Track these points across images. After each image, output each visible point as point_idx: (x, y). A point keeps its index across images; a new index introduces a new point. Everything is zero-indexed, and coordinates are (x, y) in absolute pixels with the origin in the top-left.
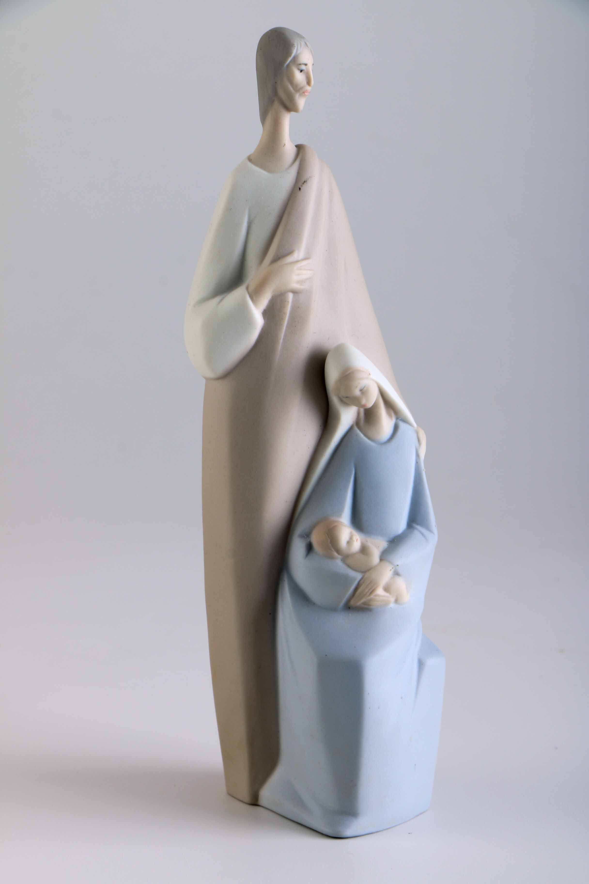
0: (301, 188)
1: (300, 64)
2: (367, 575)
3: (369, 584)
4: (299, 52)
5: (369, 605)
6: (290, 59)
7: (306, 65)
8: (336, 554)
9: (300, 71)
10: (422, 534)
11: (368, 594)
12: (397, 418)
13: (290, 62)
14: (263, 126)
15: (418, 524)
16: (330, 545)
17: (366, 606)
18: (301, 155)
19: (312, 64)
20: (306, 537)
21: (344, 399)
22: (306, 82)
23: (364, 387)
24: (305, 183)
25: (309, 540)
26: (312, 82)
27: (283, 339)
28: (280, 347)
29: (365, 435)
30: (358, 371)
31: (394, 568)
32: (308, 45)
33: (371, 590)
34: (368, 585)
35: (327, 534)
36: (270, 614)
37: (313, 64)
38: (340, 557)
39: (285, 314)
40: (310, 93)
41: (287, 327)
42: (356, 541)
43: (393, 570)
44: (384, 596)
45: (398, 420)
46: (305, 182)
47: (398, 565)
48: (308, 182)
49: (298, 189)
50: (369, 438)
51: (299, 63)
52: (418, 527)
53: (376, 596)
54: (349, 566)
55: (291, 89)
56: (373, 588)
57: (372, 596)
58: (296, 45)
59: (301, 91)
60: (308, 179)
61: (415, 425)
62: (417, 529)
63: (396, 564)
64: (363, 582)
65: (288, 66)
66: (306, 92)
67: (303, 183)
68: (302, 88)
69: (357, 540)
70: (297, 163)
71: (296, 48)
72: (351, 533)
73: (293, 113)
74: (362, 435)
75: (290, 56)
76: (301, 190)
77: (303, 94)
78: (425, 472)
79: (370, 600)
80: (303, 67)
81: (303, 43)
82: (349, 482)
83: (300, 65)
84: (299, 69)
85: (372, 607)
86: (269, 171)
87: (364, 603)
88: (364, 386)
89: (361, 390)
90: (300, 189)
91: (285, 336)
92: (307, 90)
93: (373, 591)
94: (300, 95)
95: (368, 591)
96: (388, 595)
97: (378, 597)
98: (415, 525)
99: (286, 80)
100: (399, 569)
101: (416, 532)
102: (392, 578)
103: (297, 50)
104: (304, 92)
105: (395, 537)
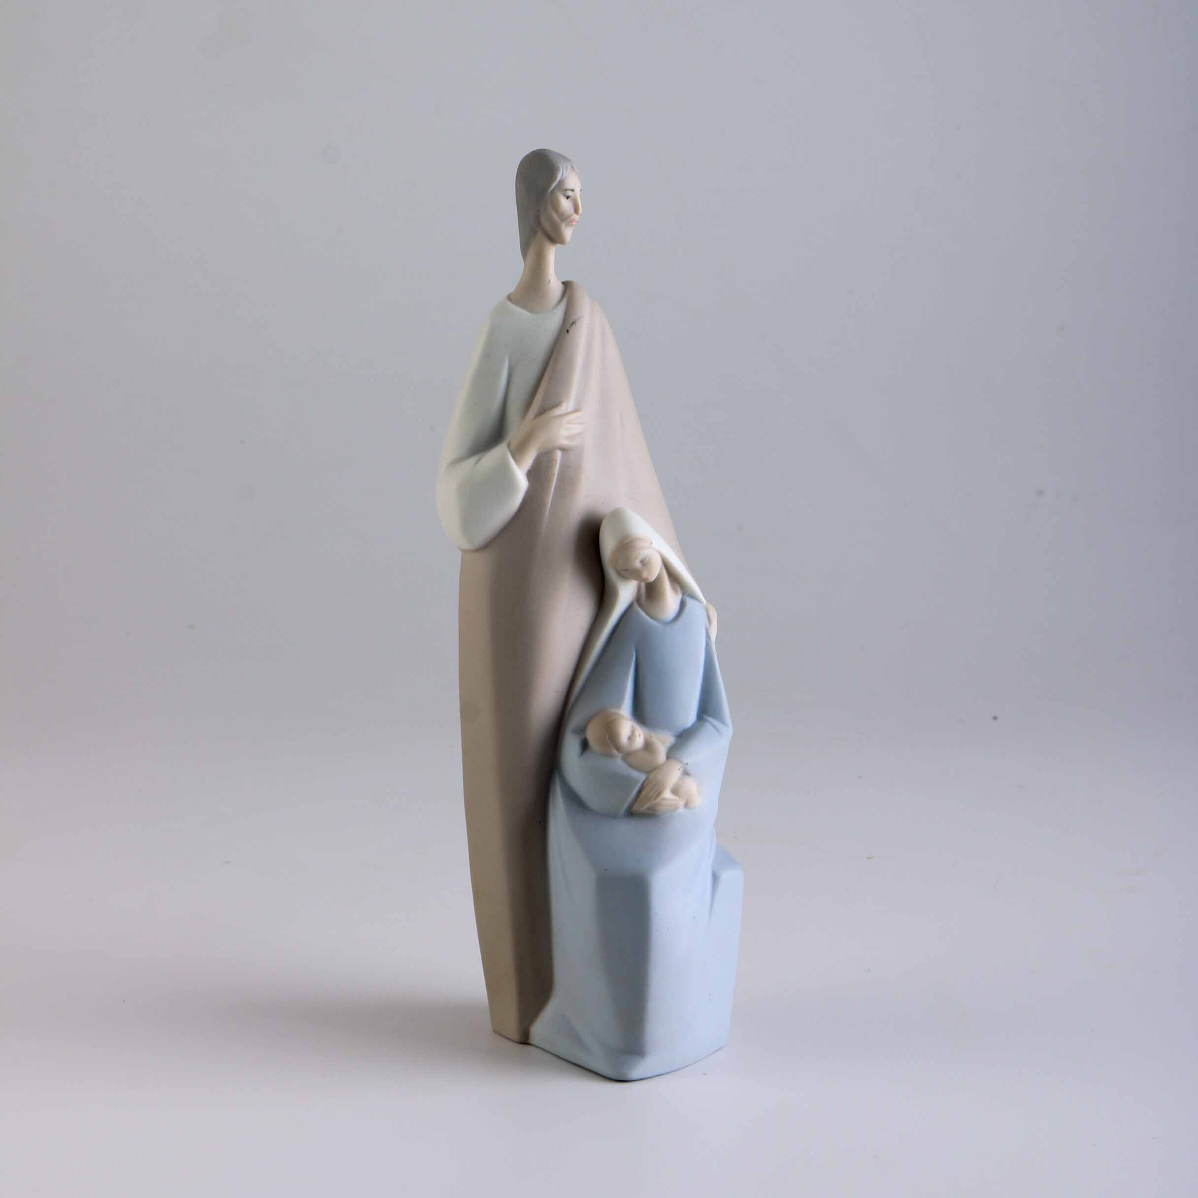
1: (566, 190)
2: (652, 775)
4: (564, 176)
5: (655, 810)
6: (554, 185)
7: (573, 190)
8: (615, 752)
9: (566, 198)
10: (714, 726)
11: (654, 798)
12: (683, 594)
13: (555, 187)
15: (709, 716)
16: (609, 741)
17: (651, 812)
18: (568, 293)
20: (580, 732)
21: (623, 573)
22: (573, 210)
23: (646, 558)
24: (574, 325)
25: (584, 736)
26: (581, 210)
27: (551, 504)
28: (547, 514)
29: (647, 613)
30: (639, 539)
31: (683, 768)
32: (575, 169)
33: (656, 794)
34: (652, 788)
35: (606, 729)
37: (581, 190)
38: (620, 755)
39: (553, 475)
40: (577, 222)
41: (555, 489)
43: (681, 770)
44: (672, 800)
45: (685, 596)
46: (573, 323)
47: (687, 763)
48: (577, 324)
49: (566, 331)
50: (652, 617)
51: (565, 188)
52: (710, 719)
53: (663, 799)
54: (631, 766)
55: (556, 218)
56: (660, 790)
57: (658, 800)
58: (560, 168)
59: (568, 221)
60: (578, 320)
61: (705, 602)
62: (708, 721)
63: (685, 762)
64: (648, 784)
65: (553, 191)
67: (572, 325)
68: (569, 217)
69: (639, 735)
70: (564, 303)
71: (561, 170)
72: (633, 726)
73: (558, 246)
74: (643, 614)
75: (555, 181)
76: (569, 333)
77: (570, 224)
79: (656, 805)
80: (570, 193)
81: (569, 167)
82: (629, 667)
84: (565, 196)
85: (658, 812)
86: (531, 311)
87: (649, 809)
88: (645, 556)
89: (642, 562)
90: (568, 331)
91: (553, 500)
93: (659, 794)
94: (566, 225)
95: (654, 794)
96: (676, 798)
97: (664, 802)
98: (705, 717)
99: (549, 207)
100: (688, 768)
101: (708, 725)
102: (681, 778)
103: (562, 174)
104: (571, 222)
105: (684, 731)
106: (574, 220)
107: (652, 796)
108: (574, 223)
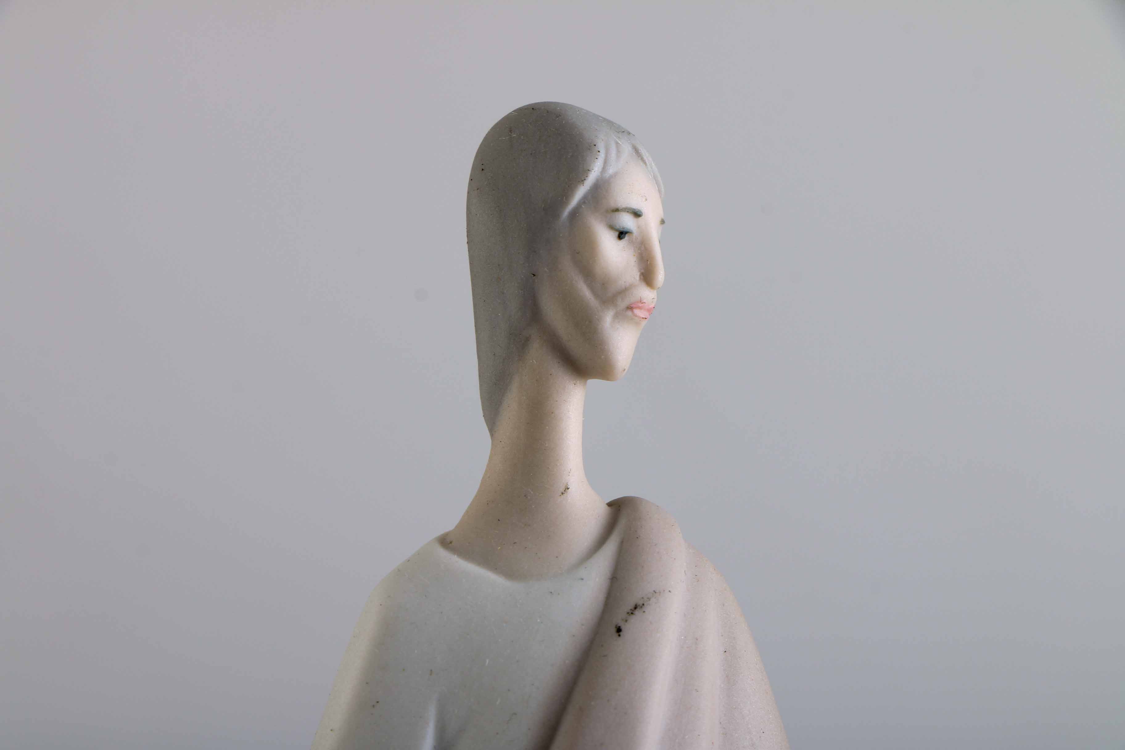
0: (623, 628)
1: (617, 210)
4: (611, 171)
6: (581, 192)
7: (637, 214)
9: (617, 233)
13: (584, 200)
14: (492, 435)
18: (622, 522)
19: (659, 219)
22: (639, 274)
24: (636, 612)
26: (660, 276)
32: (645, 158)
37: (663, 222)
40: (649, 310)
46: (636, 608)
48: (647, 609)
49: (614, 630)
51: (613, 205)
55: (586, 293)
58: (601, 146)
59: (622, 304)
60: (649, 599)
65: (575, 214)
66: (640, 308)
67: (632, 613)
68: (624, 291)
70: (610, 548)
71: (602, 156)
73: (593, 383)
75: (582, 181)
76: (621, 633)
77: (629, 313)
80: (627, 221)
81: (627, 149)
83: (617, 213)
84: (612, 227)
86: (510, 574)
90: (619, 630)
92: (641, 301)
94: (616, 316)
99: (566, 263)
103: (606, 162)
104: (630, 308)
106: (639, 304)
108: (637, 312)
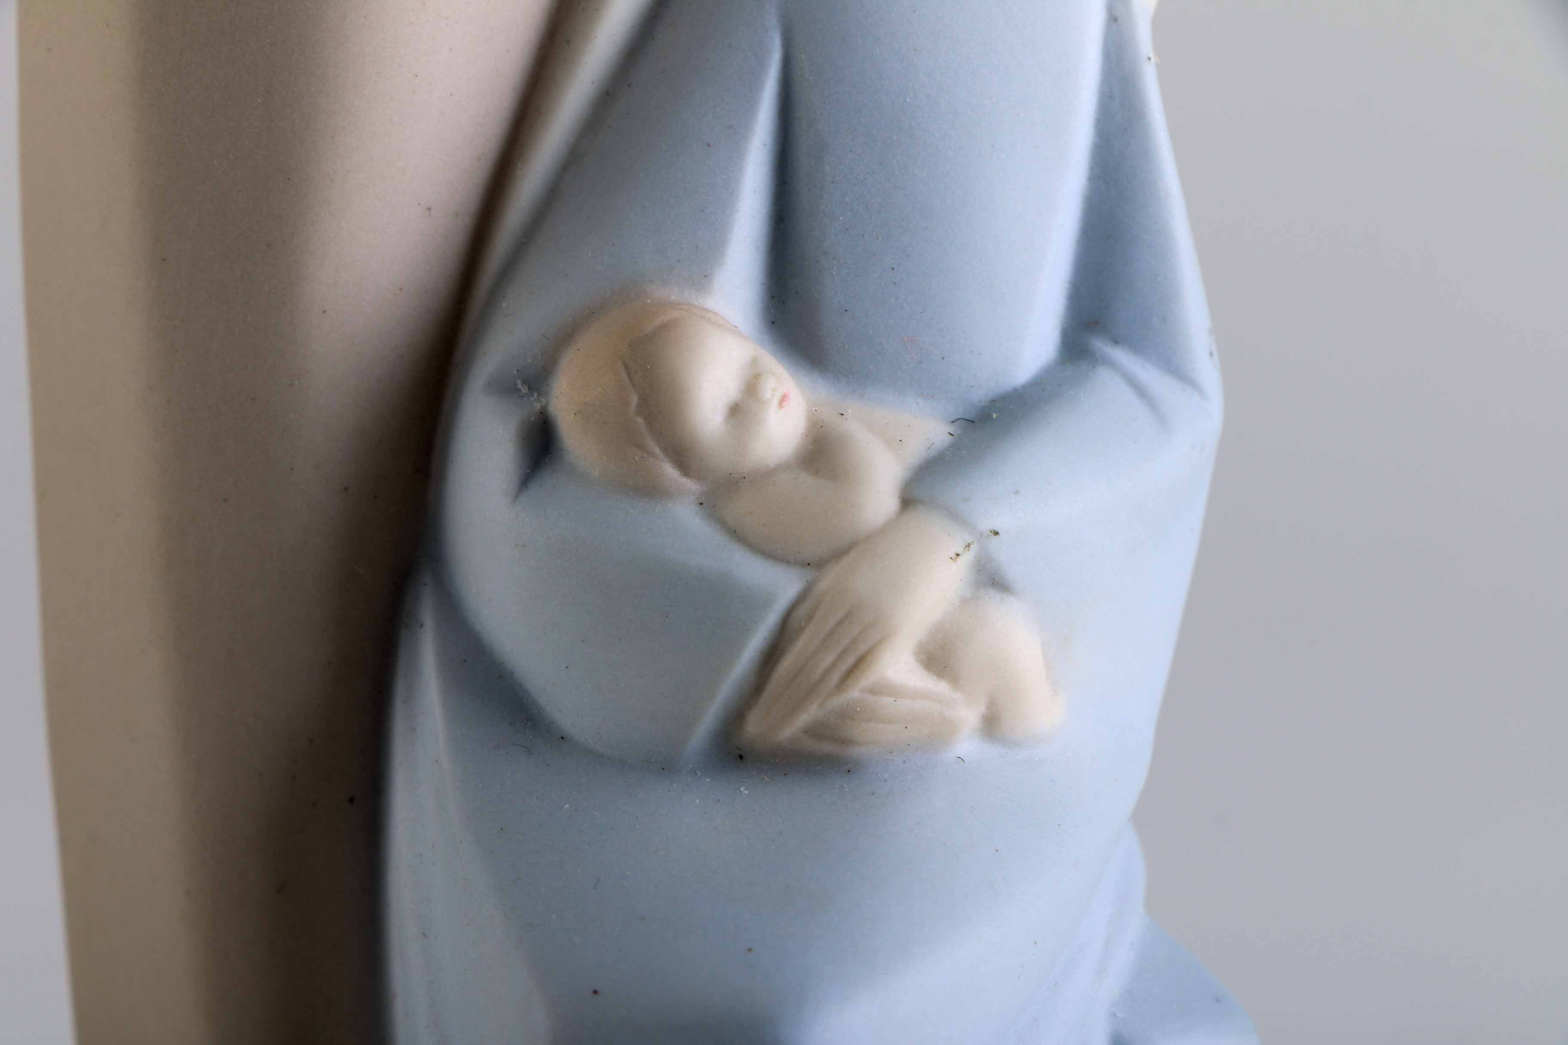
2: (828, 580)
3: (840, 623)
5: (844, 741)
8: (670, 471)
10: (1141, 391)
11: (835, 678)
15: (1116, 342)
16: (640, 420)
17: (827, 747)
20: (524, 390)
25: (538, 406)
31: (974, 548)
33: (850, 660)
34: (832, 632)
35: (626, 367)
36: (351, 800)
38: (690, 485)
42: (775, 402)
43: (968, 558)
44: (924, 696)
47: (996, 533)
52: (1120, 355)
53: (876, 690)
54: (737, 535)
56: (862, 648)
57: (854, 693)
62: (1112, 365)
63: (986, 525)
64: (810, 618)
69: (783, 399)
72: (754, 362)
78: (1159, 68)
79: (846, 714)
82: (750, 106)
85: (857, 751)
87: (816, 731)
93: (860, 663)
95: (834, 664)
96: (941, 687)
97: (887, 700)
98: (1101, 345)
100: (1000, 550)
101: (1104, 377)
102: (965, 602)
105: (993, 401)
107: (827, 672)
